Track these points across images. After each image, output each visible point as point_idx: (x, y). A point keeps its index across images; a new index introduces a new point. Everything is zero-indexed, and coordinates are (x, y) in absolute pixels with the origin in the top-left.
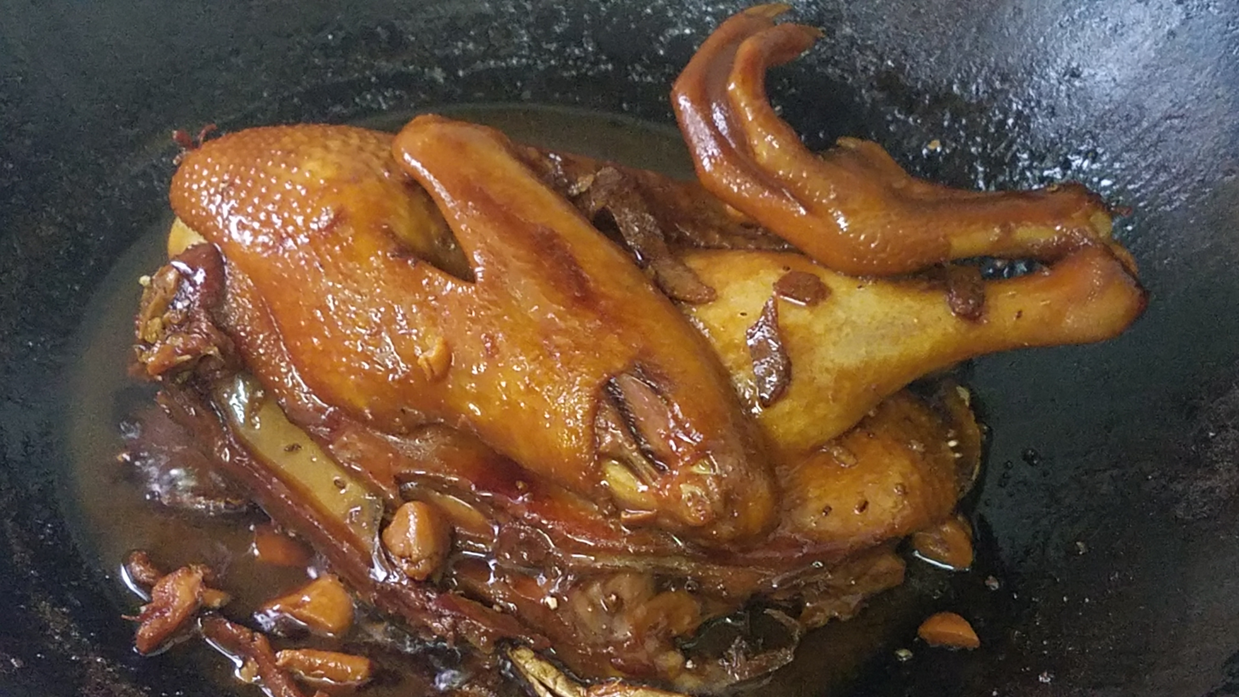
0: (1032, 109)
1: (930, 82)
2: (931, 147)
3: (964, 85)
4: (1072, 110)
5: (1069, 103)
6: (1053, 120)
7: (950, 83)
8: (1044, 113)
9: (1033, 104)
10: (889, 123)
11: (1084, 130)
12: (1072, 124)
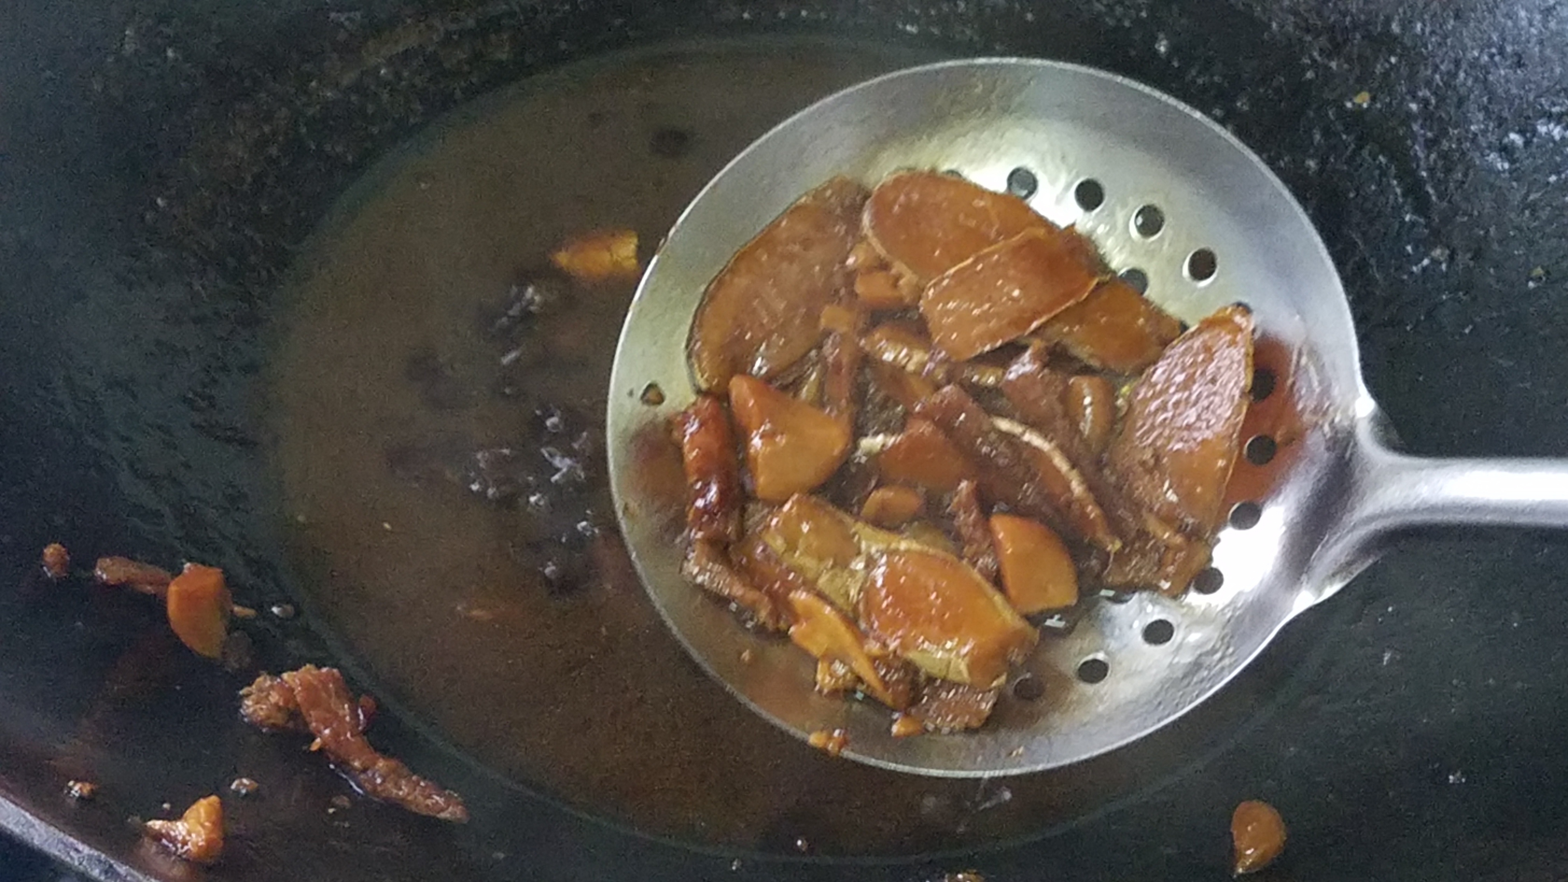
0: (1492, 56)
1: (1363, 17)
2: (1358, 100)
3: (1407, 24)
4: (1544, 61)
5: (1541, 52)
6: (1519, 72)
7: (1388, 20)
8: (1508, 63)
9: (1494, 50)
10: (1304, 70)
11: (1558, 87)
12: (1543, 78)
